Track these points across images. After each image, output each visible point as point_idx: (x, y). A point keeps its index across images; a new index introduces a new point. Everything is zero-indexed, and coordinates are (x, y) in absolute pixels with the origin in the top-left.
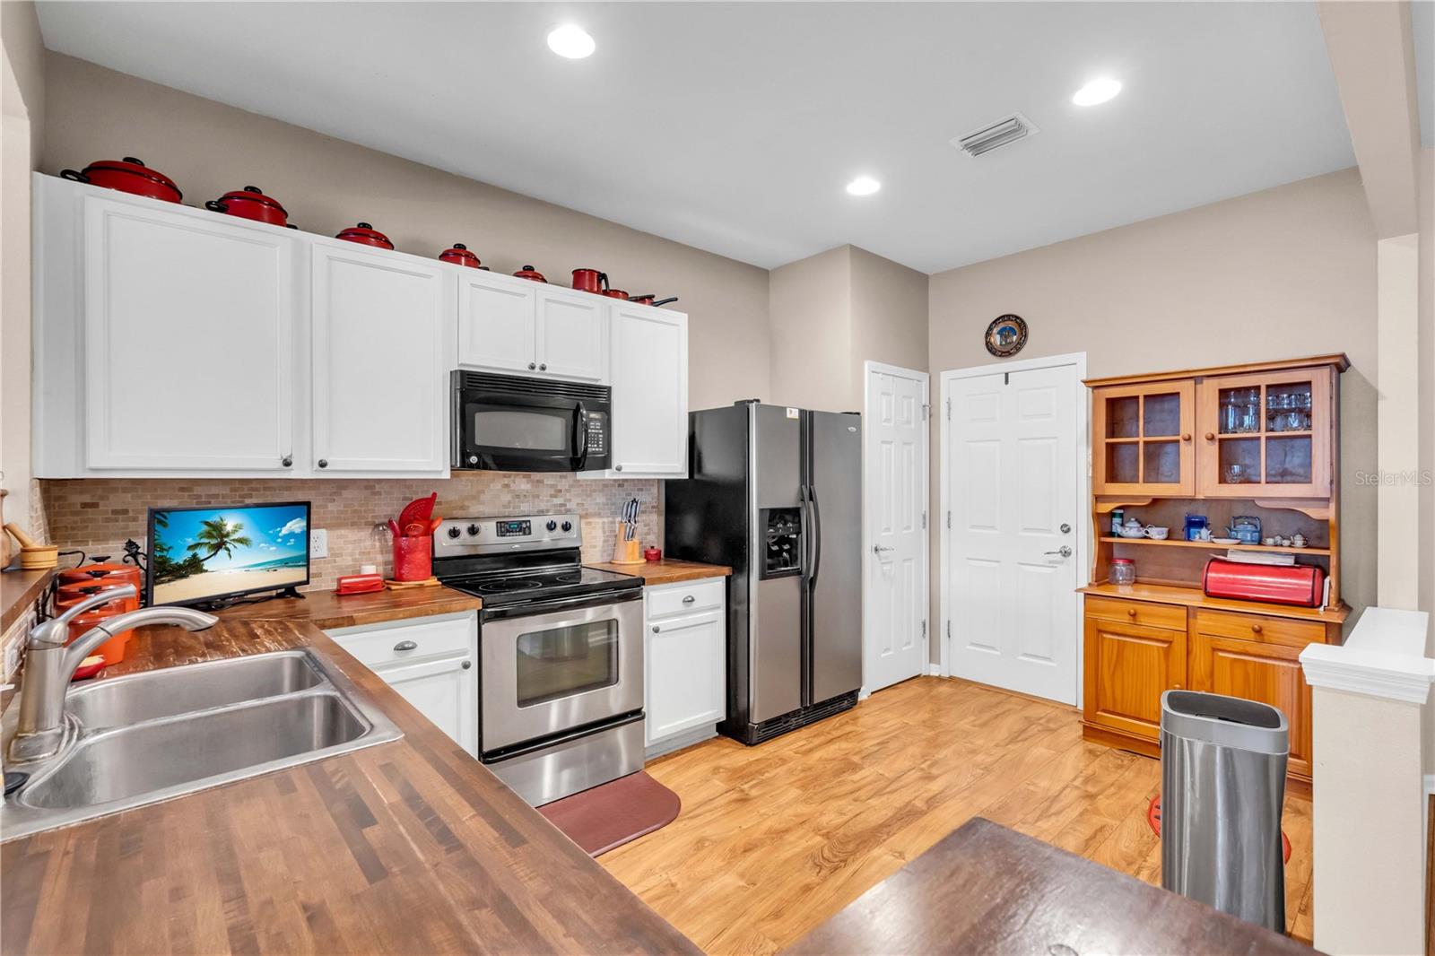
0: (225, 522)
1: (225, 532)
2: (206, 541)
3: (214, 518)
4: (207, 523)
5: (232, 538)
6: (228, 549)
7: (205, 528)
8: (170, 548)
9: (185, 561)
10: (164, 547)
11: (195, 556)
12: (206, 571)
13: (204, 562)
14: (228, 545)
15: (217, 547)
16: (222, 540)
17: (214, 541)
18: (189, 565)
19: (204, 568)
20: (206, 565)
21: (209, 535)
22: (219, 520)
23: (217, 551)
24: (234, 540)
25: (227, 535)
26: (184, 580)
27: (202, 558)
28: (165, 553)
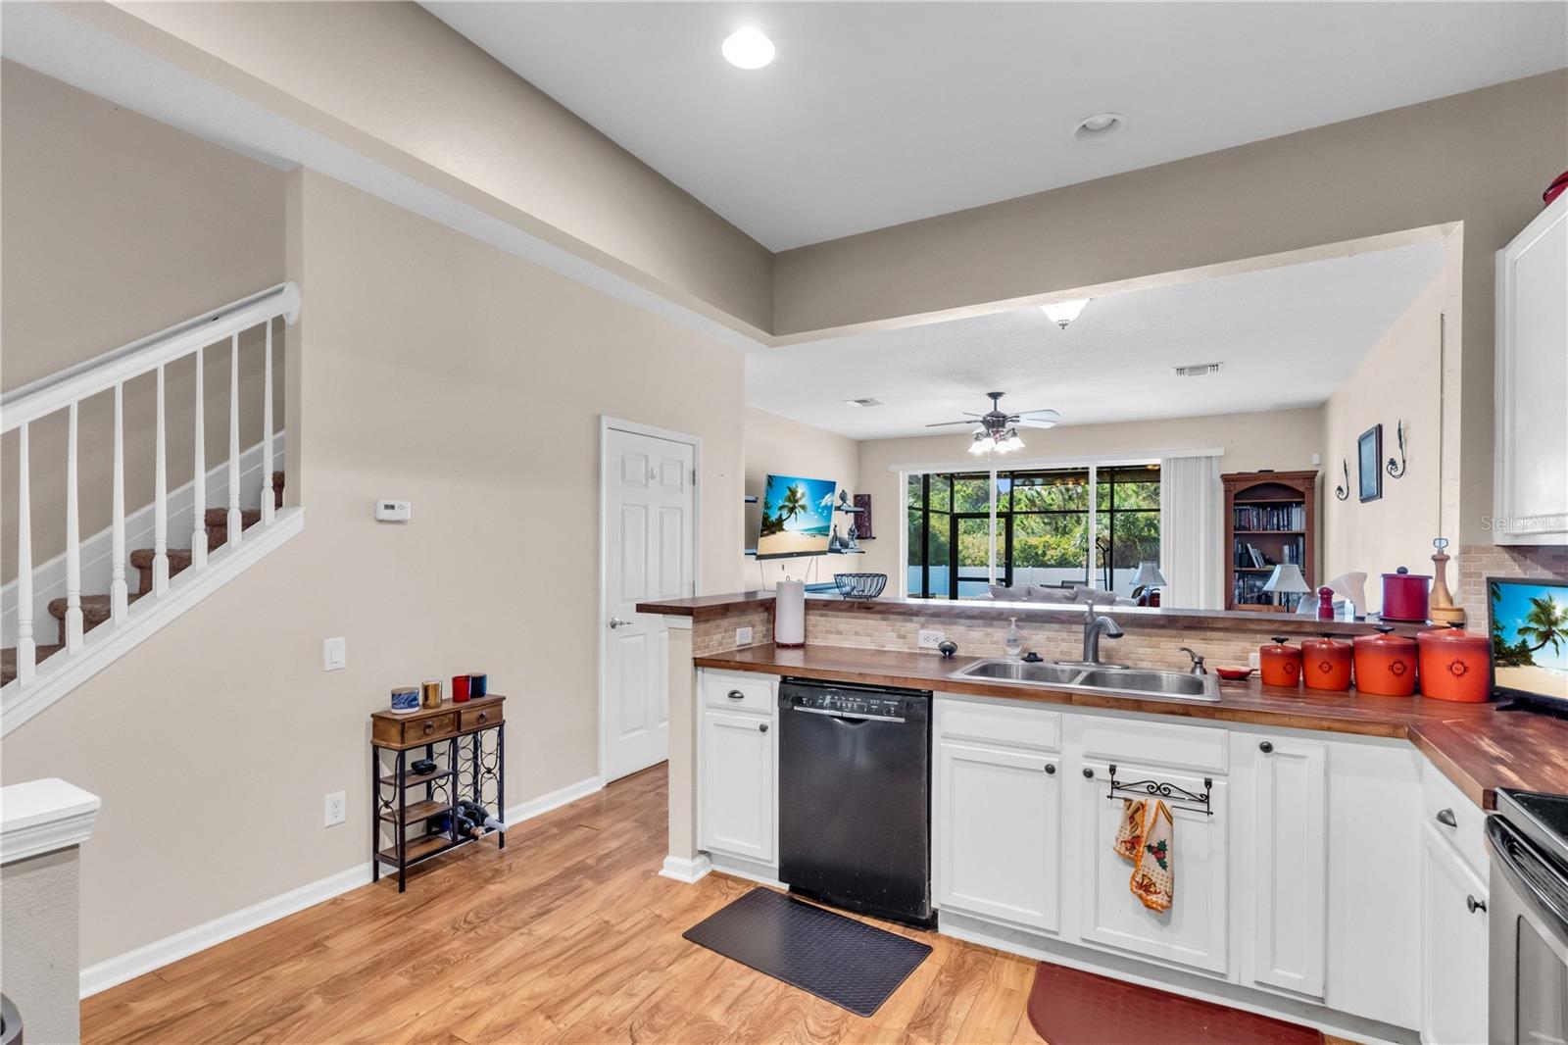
0: (1554, 603)
1: (1553, 618)
2: (1533, 625)
3: (1543, 595)
4: (1536, 602)
5: (1560, 628)
6: (1556, 643)
7: (1533, 608)
8: (1504, 627)
9: (1516, 646)
10: (1499, 625)
11: (1524, 642)
12: (1534, 664)
13: (1533, 653)
14: (1556, 637)
15: (1546, 636)
16: (1550, 628)
17: (1542, 629)
18: (1519, 653)
19: (1533, 660)
20: (1535, 656)
21: (1539, 621)
22: (1547, 598)
23: (1545, 642)
24: (1563, 631)
25: (1555, 623)
26: (1515, 669)
27: (1531, 647)
28: (1499, 633)
